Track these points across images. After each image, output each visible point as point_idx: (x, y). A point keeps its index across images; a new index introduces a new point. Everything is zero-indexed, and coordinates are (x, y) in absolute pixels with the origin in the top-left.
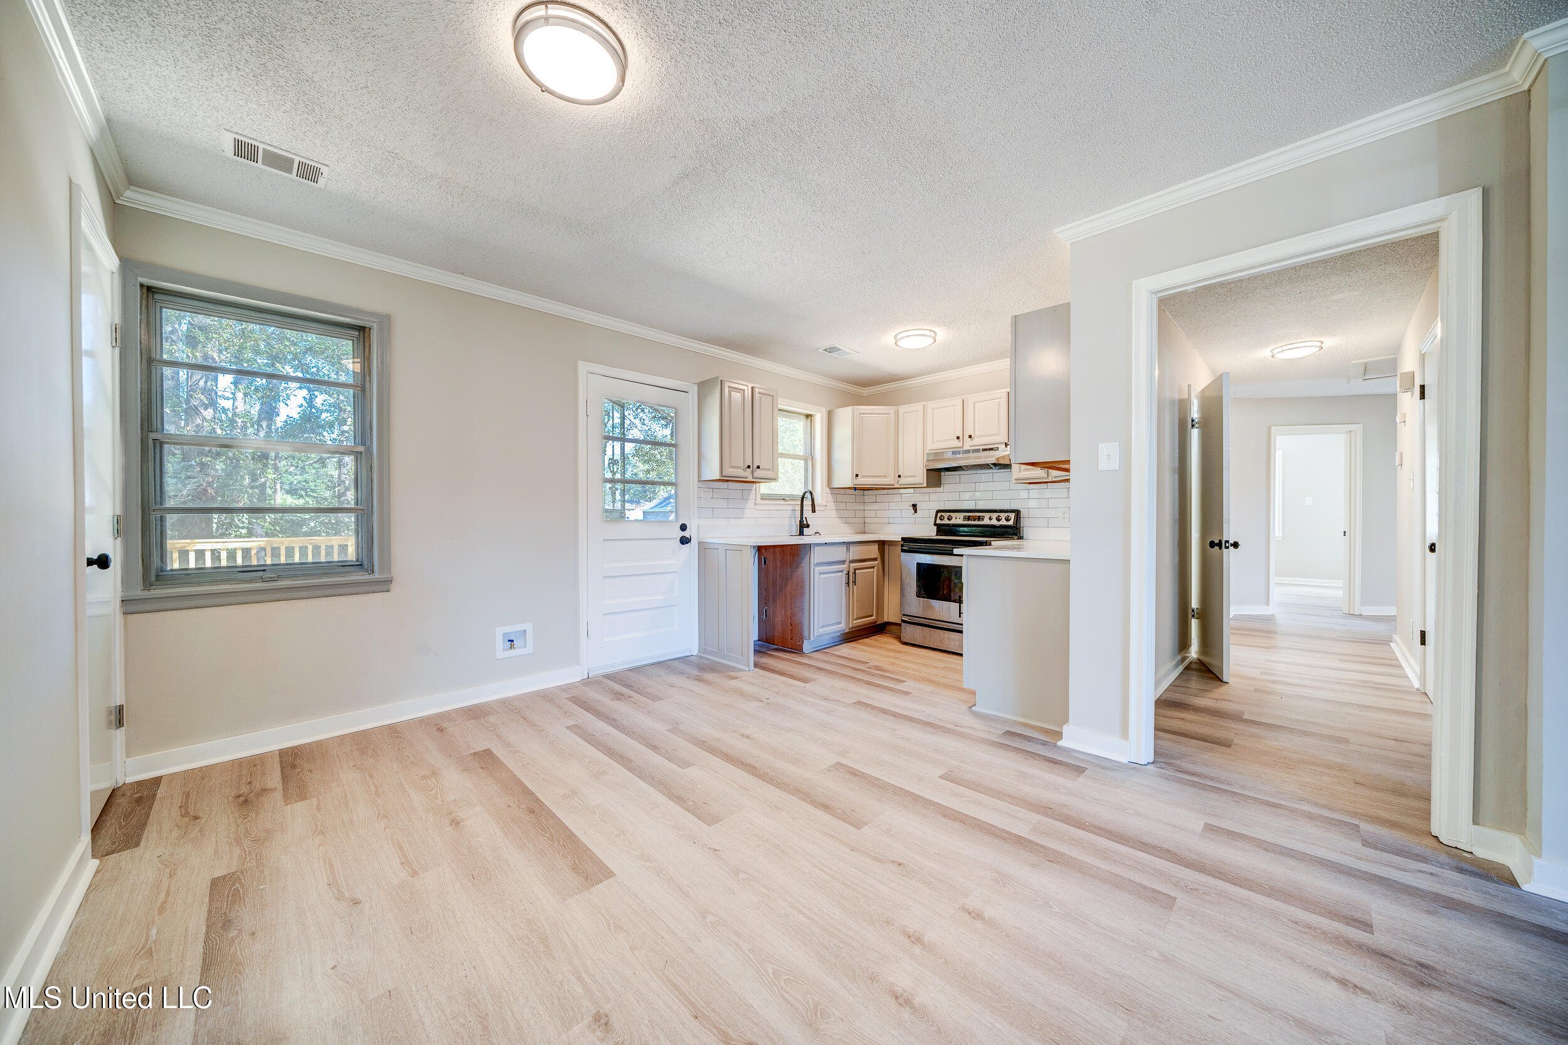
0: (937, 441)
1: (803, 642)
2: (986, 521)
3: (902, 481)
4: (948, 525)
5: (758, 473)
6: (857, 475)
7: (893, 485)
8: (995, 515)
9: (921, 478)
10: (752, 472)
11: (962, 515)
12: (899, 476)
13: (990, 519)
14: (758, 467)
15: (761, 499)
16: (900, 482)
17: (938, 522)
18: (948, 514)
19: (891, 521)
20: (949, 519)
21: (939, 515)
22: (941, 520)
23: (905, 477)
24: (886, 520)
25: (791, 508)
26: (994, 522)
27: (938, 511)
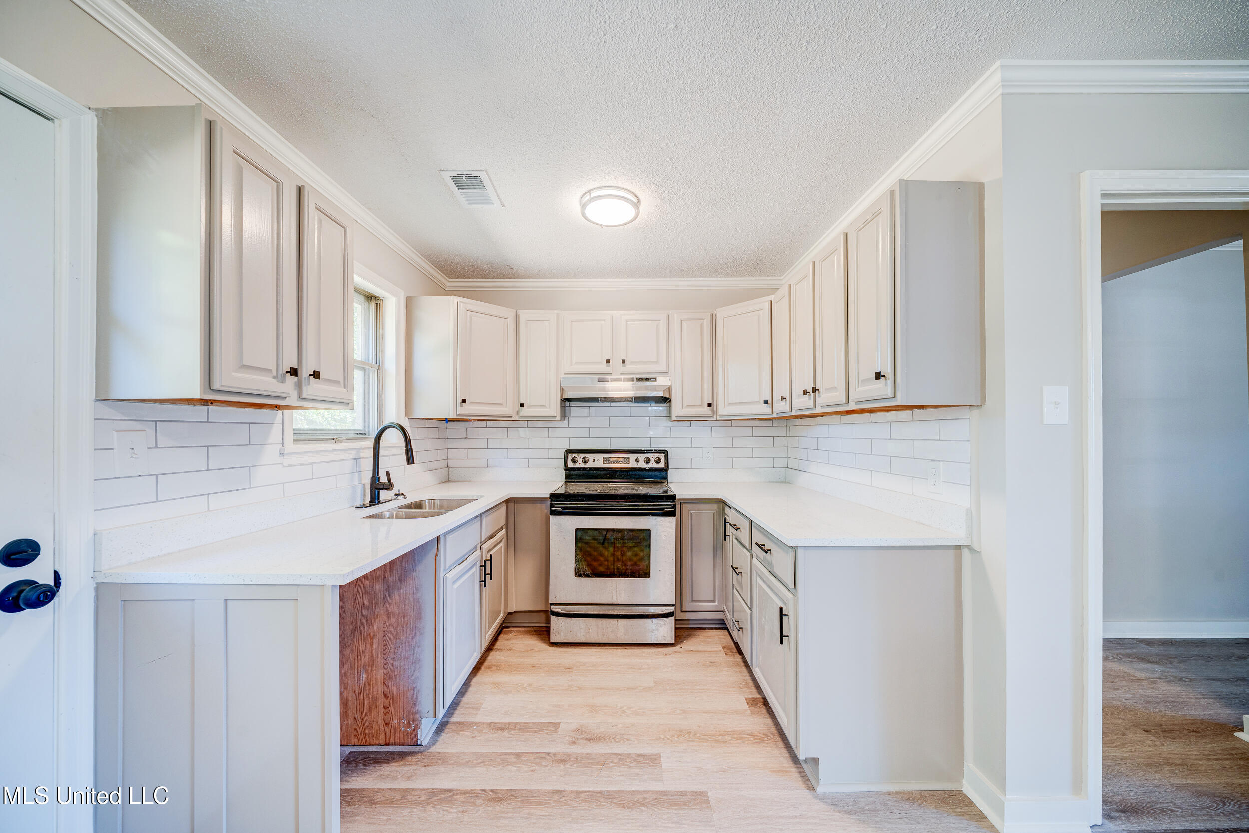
0: (576, 363)
1: (418, 726)
2: (633, 464)
3: (524, 412)
4: (584, 469)
5: (313, 388)
6: (464, 401)
7: (511, 417)
8: (642, 457)
9: (554, 409)
10: (299, 386)
11: (601, 456)
12: (522, 405)
13: (638, 461)
14: (316, 375)
15: (295, 440)
16: (521, 414)
17: (570, 465)
18: (582, 455)
19: (491, 463)
20: (585, 462)
21: (570, 456)
22: (574, 462)
23: (530, 406)
24: (484, 463)
25: (352, 455)
26: (642, 465)
27: (568, 452)
